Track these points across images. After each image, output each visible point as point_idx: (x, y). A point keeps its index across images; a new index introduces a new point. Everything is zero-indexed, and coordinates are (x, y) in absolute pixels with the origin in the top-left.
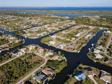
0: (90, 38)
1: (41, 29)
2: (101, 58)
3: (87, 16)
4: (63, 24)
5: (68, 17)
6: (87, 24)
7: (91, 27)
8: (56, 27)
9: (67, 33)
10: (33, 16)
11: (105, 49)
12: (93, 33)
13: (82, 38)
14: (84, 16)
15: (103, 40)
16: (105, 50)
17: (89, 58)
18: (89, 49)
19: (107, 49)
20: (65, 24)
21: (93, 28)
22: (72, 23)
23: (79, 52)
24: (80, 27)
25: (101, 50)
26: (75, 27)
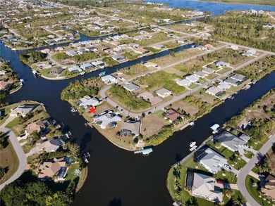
0: (224, 97)
1: (95, 50)
2: (210, 199)
3: (261, 12)
4: (169, 36)
5: (201, 13)
6: (245, 40)
7: (252, 52)
8: (141, 45)
9: (159, 68)
10: (105, 6)
11: (250, 155)
12: (246, 79)
13: (195, 93)
14: (254, 12)
15: (266, 112)
16: (247, 160)
17: (169, 187)
18: (193, 145)
19: (259, 155)
20: (174, 36)
21: (257, 58)
22: (199, 32)
23: (147, 152)
24: (215, 49)
25: (233, 158)
26: (199, 48)
